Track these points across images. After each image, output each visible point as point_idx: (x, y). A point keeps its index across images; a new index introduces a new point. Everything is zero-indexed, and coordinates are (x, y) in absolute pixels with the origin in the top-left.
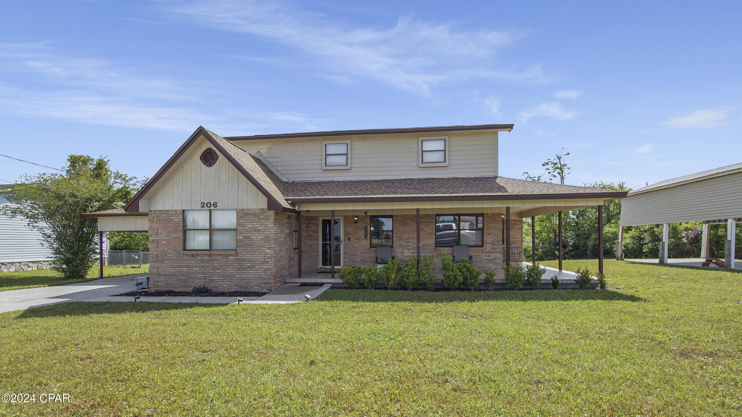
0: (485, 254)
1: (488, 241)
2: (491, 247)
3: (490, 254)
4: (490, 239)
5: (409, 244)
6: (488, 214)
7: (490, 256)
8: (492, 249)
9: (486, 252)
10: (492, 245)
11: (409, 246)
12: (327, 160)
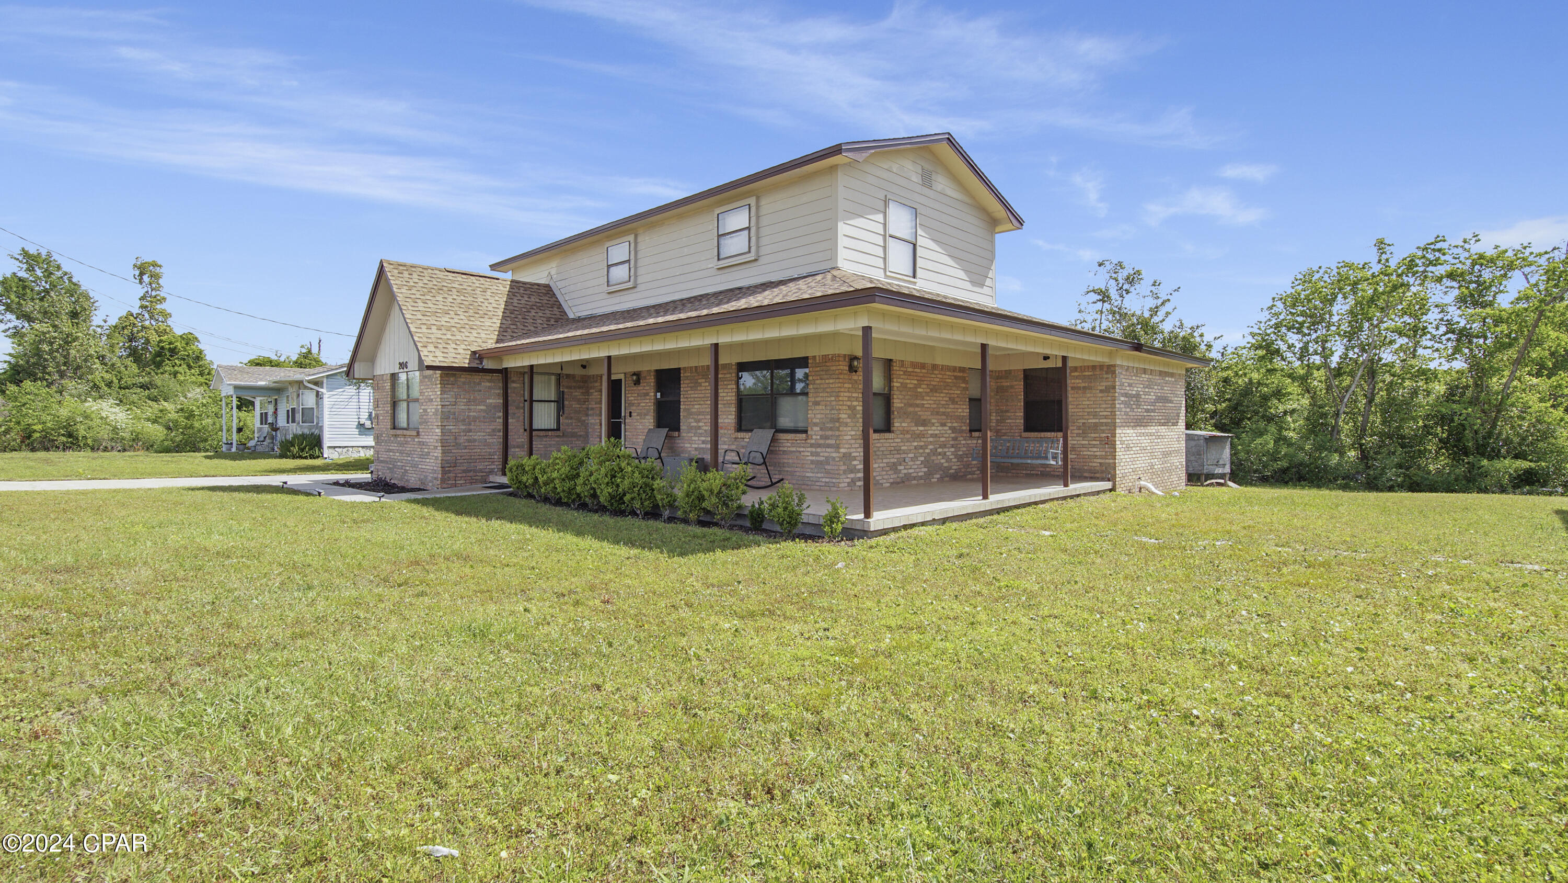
0: (809, 449)
1: (814, 421)
2: (820, 433)
3: (819, 450)
4: (819, 416)
5: (701, 424)
6: (814, 357)
7: (817, 454)
8: (822, 437)
9: (812, 446)
10: (821, 429)
11: (699, 428)
12: (610, 275)
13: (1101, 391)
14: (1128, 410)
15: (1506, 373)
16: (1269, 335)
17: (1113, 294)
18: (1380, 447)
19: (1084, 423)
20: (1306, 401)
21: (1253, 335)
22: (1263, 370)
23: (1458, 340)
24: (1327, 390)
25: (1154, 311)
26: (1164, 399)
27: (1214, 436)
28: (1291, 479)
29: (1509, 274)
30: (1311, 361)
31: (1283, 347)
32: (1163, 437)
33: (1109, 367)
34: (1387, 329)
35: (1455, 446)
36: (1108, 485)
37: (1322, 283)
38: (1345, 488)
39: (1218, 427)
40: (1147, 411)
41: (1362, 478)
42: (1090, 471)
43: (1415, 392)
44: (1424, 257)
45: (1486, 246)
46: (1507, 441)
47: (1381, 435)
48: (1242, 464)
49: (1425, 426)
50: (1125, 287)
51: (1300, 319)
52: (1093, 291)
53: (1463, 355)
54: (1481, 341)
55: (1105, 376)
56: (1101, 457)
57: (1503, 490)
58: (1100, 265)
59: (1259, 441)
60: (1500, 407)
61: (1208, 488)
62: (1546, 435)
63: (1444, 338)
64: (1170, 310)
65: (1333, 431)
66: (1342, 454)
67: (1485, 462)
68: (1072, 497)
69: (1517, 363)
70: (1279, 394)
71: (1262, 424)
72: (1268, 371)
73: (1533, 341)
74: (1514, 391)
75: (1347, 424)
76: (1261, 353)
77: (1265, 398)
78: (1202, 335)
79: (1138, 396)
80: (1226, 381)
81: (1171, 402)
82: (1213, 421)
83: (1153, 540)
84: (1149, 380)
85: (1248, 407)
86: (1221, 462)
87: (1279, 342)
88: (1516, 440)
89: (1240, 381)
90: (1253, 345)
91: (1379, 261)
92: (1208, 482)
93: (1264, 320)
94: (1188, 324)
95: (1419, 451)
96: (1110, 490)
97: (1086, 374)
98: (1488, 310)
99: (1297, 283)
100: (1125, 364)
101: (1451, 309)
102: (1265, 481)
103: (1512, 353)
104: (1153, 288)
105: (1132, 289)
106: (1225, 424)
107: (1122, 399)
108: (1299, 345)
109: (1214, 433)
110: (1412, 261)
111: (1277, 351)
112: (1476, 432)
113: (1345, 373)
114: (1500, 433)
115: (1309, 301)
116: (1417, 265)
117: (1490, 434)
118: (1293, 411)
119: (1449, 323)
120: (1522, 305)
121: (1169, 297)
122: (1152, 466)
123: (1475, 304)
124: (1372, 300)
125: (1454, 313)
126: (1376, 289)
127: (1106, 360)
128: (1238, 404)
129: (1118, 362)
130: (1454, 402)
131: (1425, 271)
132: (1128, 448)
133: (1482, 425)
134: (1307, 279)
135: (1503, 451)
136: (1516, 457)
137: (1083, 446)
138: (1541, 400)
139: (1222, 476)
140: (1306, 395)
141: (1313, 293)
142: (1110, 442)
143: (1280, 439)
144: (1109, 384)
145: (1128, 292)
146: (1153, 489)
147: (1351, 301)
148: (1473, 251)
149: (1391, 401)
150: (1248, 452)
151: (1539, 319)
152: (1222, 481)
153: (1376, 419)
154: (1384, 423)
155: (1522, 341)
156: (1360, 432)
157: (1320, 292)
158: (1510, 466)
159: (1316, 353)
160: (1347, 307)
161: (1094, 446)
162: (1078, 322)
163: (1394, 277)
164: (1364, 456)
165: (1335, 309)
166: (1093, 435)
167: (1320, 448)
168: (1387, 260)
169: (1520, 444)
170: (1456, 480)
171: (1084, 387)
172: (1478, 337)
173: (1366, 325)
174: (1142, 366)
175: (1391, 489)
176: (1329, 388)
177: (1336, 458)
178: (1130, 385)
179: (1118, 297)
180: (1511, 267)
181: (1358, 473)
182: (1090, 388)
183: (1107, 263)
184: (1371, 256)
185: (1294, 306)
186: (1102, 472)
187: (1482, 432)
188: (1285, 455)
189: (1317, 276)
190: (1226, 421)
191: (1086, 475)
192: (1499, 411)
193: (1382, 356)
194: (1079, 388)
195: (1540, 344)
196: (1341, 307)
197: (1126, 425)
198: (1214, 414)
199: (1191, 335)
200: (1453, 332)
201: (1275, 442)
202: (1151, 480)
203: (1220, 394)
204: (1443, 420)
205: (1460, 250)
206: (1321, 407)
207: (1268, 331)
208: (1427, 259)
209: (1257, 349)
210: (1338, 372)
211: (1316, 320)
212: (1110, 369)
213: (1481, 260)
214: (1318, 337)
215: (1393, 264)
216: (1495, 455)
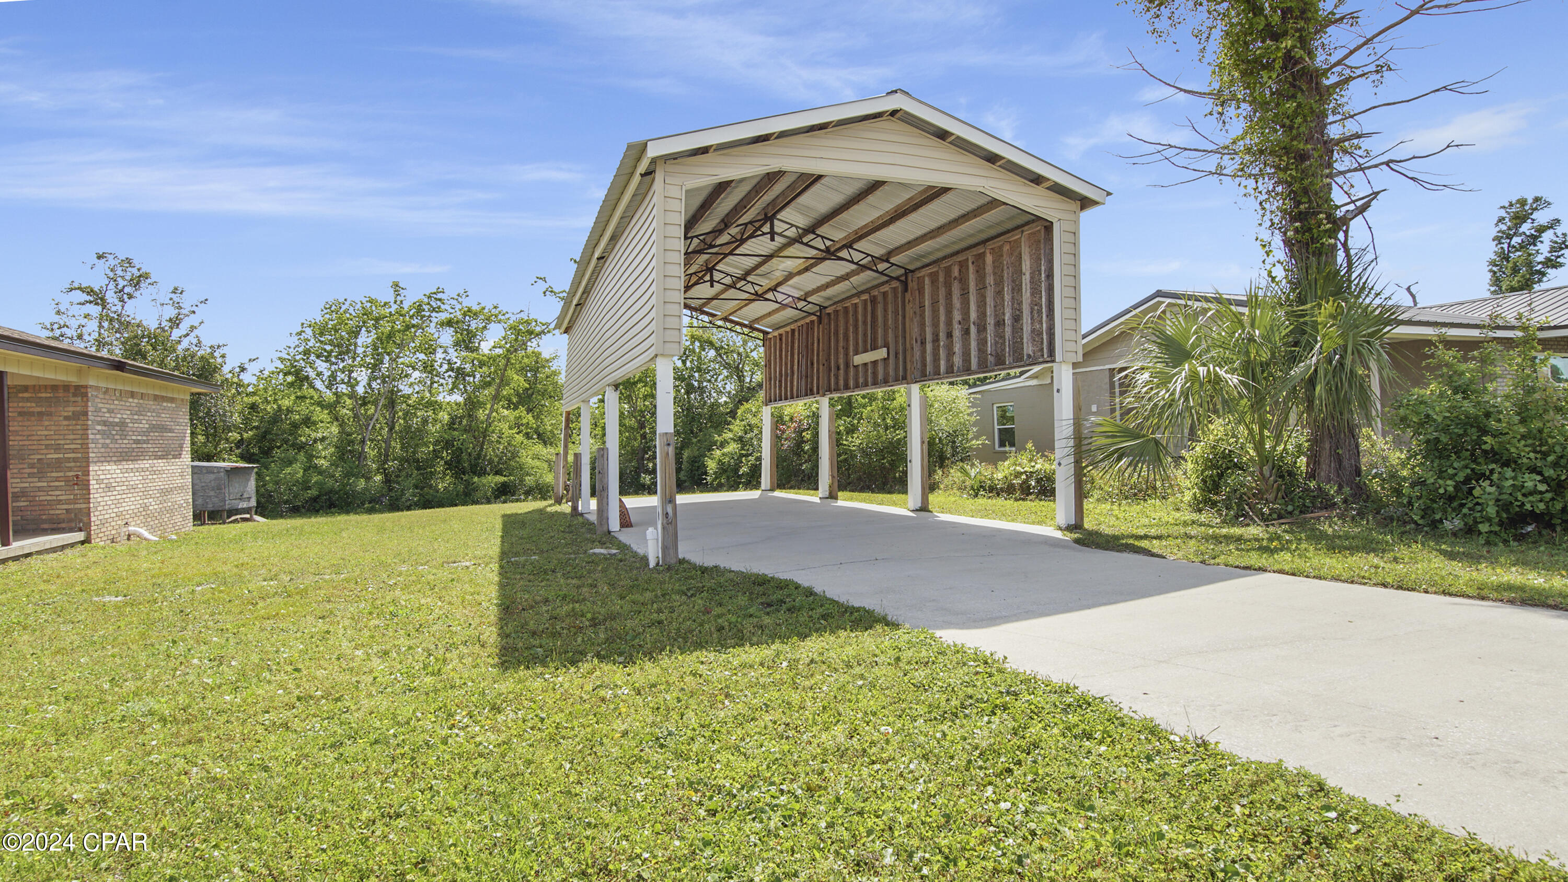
13: (66, 418)
14: (108, 441)
15: (489, 406)
16: (298, 361)
17: (111, 296)
18: (400, 471)
19: (39, 460)
20: (335, 429)
21: (282, 360)
22: (293, 397)
23: (456, 378)
24: (354, 418)
25: (175, 322)
26: (163, 429)
27: (237, 468)
28: (322, 507)
29: (488, 327)
30: (339, 390)
31: (312, 374)
32: (161, 472)
33: (77, 387)
34: (402, 364)
35: (456, 467)
36: (80, 536)
37: (348, 315)
38: (371, 511)
39: (244, 457)
40: (137, 442)
41: (385, 500)
42: (51, 521)
43: (425, 421)
44: (429, 304)
45: (471, 303)
46: (491, 462)
47: (402, 460)
48: (271, 496)
49: (434, 451)
50: (127, 290)
51: (328, 348)
52: (80, 288)
53: (459, 389)
54: (472, 379)
55: (73, 399)
56: (68, 502)
57: (489, 502)
58: (100, 257)
59: (288, 470)
60: (485, 434)
61: (232, 525)
62: (515, 455)
63: (446, 375)
64: (196, 324)
65: (360, 457)
66: (368, 479)
67: (476, 479)
68: (16, 559)
69: (496, 398)
70: (308, 421)
71: (292, 452)
72: (297, 397)
73: (504, 382)
74: (493, 421)
75: (373, 450)
76: (290, 379)
77: (295, 426)
78: (223, 356)
79: (123, 424)
80: (253, 407)
81: (171, 431)
82: (238, 451)
83: (120, 598)
84: (139, 406)
85: (277, 435)
86: (245, 496)
87: (309, 369)
88: (496, 460)
89: (268, 408)
90: (281, 371)
91: (395, 302)
92: (233, 518)
93: (293, 346)
94: (207, 342)
95: (431, 472)
96: (83, 543)
97: (44, 395)
98: (474, 355)
99: (326, 311)
100: (103, 384)
101: (451, 351)
102: (296, 511)
103: (491, 390)
104: (173, 296)
105: (137, 294)
106: (253, 454)
107: (99, 428)
108: (327, 374)
109: (237, 465)
110: (420, 305)
111: (307, 378)
112: (470, 455)
113: (369, 402)
114: (486, 455)
115: (336, 331)
116: (424, 310)
117: (479, 456)
118: (323, 439)
119: (449, 362)
120: (499, 351)
121: (194, 308)
122: (146, 508)
123: (467, 348)
124: (390, 336)
125: (453, 355)
126: (393, 327)
127: (73, 379)
128: (266, 432)
129: (91, 383)
130: (455, 429)
131: (430, 316)
132: (109, 487)
133: (474, 448)
134: (332, 308)
135: (488, 469)
136: (497, 473)
137: (40, 489)
138: (510, 428)
139: (248, 510)
140: (335, 423)
141: (340, 324)
142: (81, 483)
143: (310, 468)
144: (78, 409)
145: (130, 297)
146: (146, 534)
147: (373, 335)
148: (464, 305)
149: (407, 428)
150: (277, 483)
151: (507, 365)
152: (248, 516)
153: (396, 445)
154: (402, 449)
155: (497, 381)
156: (384, 457)
157: (346, 324)
158: (493, 480)
159: (343, 383)
160: (369, 340)
161: (57, 488)
162: (56, 326)
163: (407, 318)
164: (387, 481)
165: (360, 341)
166: (54, 474)
167: (348, 475)
168: (401, 302)
169: (498, 463)
170: (457, 495)
171: (39, 413)
172: (469, 376)
173: (387, 358)
174: (129, 388)
175: (409, 508)
176: (356, 416)
177: (362, 483)
178: (110, 411)
179: (116, 301)
180: (488, 320)
181: (383, 495)
182: (50, 414)
183: (111, 257)
184: (389, 296)
185: (322, 334)
186: (70, 521)
187: (474, 454)
188: (315, 483)
189: (344, 308)
190: (256, 450)
191: (46, 526)
192: (485, 437)
193: (401, 387)
194: (32, 414)
195: (508, 385)
196: (365, 339)
197: (106, 459)
198: (239, 443)
199: (212, 355)
200: (452, 370)
201: (305, 470)
202: (145, 524)
203: (247, 421)
204: (448, 444)
205: (454, 302)
206: (350, 434)
207: (298, 358)
208: (432, 306)
209: (285, 374)
210: (364, 402)
211: (345, 349)
212: (80, 391)
213: (468, 312)
214: (344, 367)
215: (406, 306)
216: (482, 473)
